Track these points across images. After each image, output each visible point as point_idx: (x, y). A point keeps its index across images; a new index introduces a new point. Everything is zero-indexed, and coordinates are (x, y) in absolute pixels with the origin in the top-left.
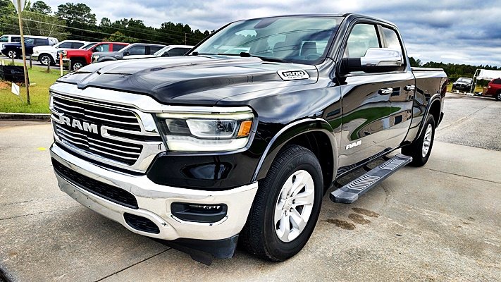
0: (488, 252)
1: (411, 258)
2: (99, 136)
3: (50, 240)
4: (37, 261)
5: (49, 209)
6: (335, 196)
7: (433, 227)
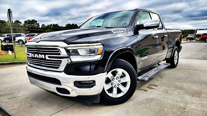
1: (172, 99)
2: (45, 59)
3: (29, 104)
5: (27, 94)
6: (139, 79)
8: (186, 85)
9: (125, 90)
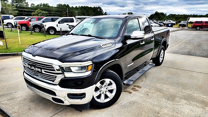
0: (177, 99)
1: (150, 103)
2: (41, 73)
3: (27, 107)
4: (24, 114)
5: (24, 94)
6: (125, 83)
7: (160, 91)
8: (165, 87)
9: (111, 96)
